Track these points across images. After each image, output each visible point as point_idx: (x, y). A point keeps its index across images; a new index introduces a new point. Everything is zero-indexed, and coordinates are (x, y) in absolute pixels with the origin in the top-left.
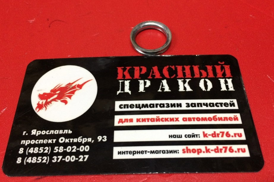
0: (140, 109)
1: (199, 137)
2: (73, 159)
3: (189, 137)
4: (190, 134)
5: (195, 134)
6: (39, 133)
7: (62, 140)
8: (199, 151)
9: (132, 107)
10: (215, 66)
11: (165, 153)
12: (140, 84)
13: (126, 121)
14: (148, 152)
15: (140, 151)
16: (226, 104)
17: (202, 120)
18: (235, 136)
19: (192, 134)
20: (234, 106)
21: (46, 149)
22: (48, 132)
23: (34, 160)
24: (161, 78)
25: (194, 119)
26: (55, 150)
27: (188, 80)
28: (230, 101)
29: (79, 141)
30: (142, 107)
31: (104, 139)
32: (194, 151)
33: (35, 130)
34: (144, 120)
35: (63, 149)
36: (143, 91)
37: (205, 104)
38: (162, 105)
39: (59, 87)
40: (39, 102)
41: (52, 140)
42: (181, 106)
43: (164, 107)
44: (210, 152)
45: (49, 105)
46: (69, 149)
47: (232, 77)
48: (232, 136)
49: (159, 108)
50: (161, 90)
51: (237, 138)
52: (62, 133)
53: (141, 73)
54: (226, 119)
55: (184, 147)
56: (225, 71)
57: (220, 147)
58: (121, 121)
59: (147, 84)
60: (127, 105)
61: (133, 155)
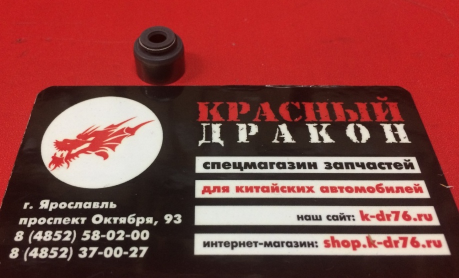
0: (242, 170)
1: (354, 220)
2: (118, 252)
3: (335, 220)
4: (336, 214)
5: (345, 214)
6: (53, 206)
7: (97, 219)
8: (356, 245)
9: (227, 167)
10: (372, 103)
11: (291, 246)
12: (239, 130)
13: (217, 190)
14: (261, 244)
15: (244, 242)
16: (398, 165)
17: (356, 192)
18: (420, 220)
19: (341, 214)
20: (413, 168)
21: (67, 234)
22: (72, 205)
23: (44, 253)
24: (277, 120)
25: (341, 189)
26: (85, 237)
27: (325, 126)
28: (405, 160)
29: (129, 222)
30: (245, 168)
31: (177, 220)
32: (346, 244)
33: (47, 201)
34: (249, 189)
35: (100, 235)
36: (245, 141)
37: (360, 164)
38: (281, 165)
39: (94, 131)
40: (55, 154)
41: (78, 219)
42: (316, 167)
43: (284, 167)
44: (375, 247)
45: (74, 159)
46: (110, 235)
47: (403, 121)
48: (415, 220)
49: (276, 170)
50: (278, 140)
51: (424, 223)
52: (98, 207)
53: (241, 113)
54: (399, 189)
55: (327, 237)
56: (390, 112)
57: (395, 237)
58: (206, 189)
59: (252, 130)
60: (218, 164)
61: (232, 249)
